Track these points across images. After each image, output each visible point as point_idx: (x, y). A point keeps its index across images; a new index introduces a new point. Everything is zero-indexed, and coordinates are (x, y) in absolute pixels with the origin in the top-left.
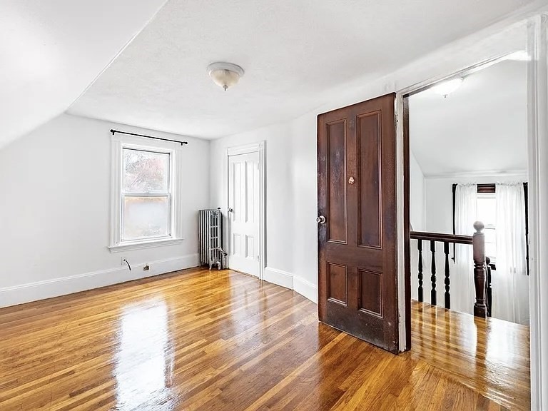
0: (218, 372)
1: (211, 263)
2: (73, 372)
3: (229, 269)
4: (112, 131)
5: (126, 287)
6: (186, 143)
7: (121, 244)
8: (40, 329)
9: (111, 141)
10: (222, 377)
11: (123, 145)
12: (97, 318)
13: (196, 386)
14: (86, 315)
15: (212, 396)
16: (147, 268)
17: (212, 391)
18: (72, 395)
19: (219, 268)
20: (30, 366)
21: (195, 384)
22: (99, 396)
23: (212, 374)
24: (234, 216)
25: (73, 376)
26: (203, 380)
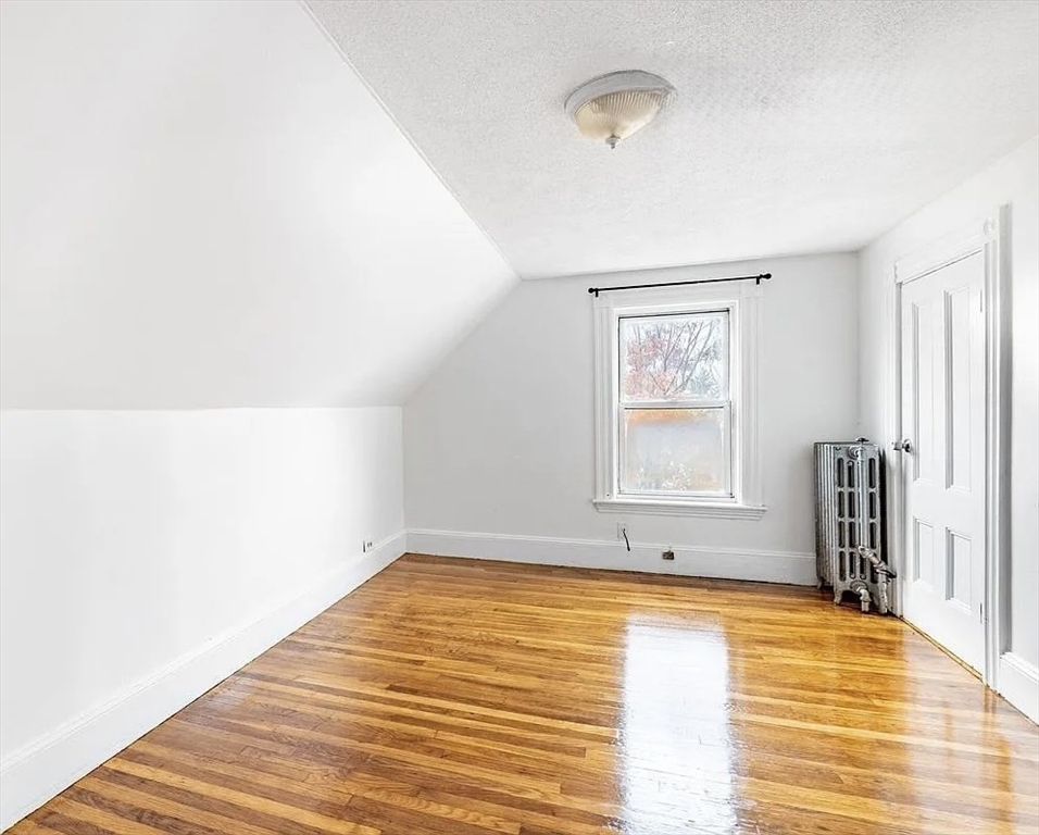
0: (558, 801)
1: (841, 586)
2: (421, 663)
3: (901, 619)
4: (591, 291)
5: (615, 579)
6: (768, 276)
7: (616, 498)
8: (459, 596)
9: (593, 309)
10: (554, 814)
11: (618, 311)
12: (520, 610)
13: (500, 790)
14: (518, 600)
15: (497, 826)
16: (669, 556)
17: (509, 819)
18: (391, 688)
19: (865, 607)
20: (405, 633)
21: (502, 785)
22: (405, 707)
23: (545, 795)
24: (916, 465)
25: (417, 667)
26: (521, 790)
